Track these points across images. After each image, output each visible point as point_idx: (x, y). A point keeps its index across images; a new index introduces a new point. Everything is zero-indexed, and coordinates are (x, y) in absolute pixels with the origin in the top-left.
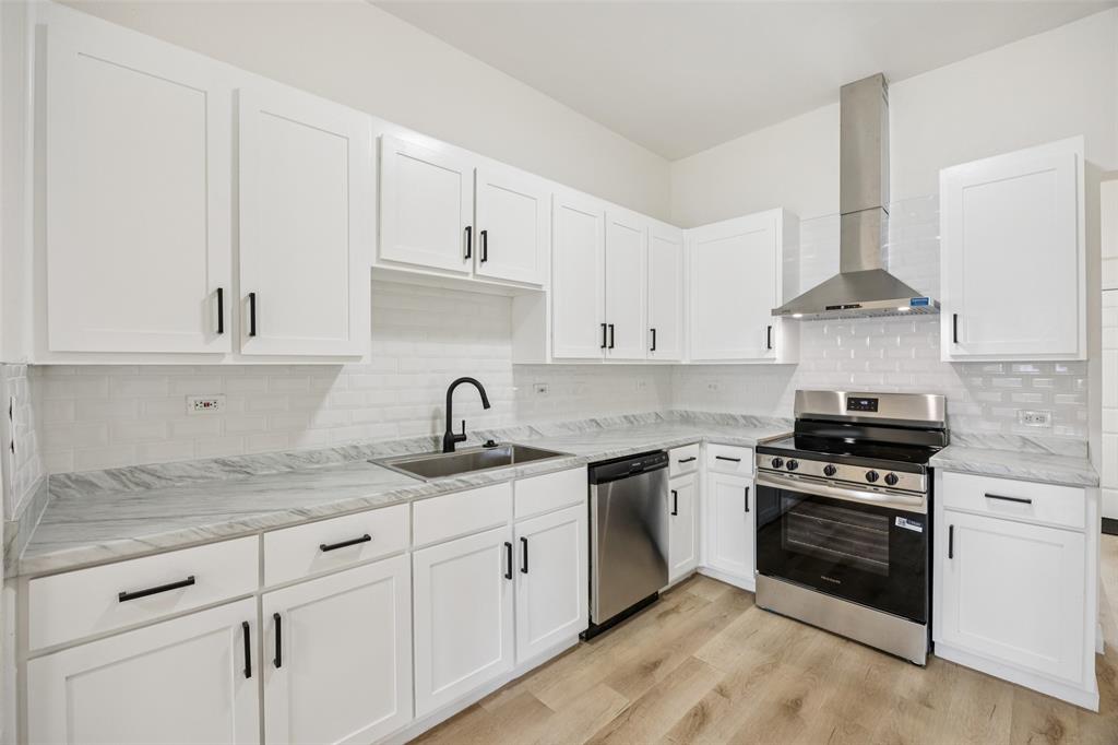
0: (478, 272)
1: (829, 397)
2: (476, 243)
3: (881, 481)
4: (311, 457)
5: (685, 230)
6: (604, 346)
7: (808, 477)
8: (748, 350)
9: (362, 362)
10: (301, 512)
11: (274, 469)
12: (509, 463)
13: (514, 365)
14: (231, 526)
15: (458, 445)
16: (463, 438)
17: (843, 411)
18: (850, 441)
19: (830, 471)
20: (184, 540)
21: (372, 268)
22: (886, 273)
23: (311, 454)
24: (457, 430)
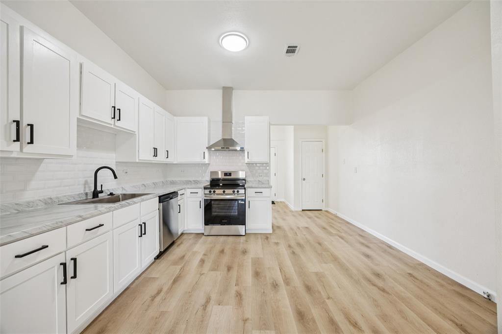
0: (116, 124)
1: (216, 173)
2: (116, 113)
3: (236, 192)
4: (28, 204)
5: (175, 117)
6: (155, 156)
7: (219, 194)
8: (198, 159)
9: (73, 158)
10: (80, 216)
11: (8, 212)
12: (120, 201)
13: (116, 162)
14: (57, 223)
15: (100, 195)
16: (102, 192)
17: (220, 176)
18: (221, 185)
19: (224, 192)
20: (41, 230)
21: (78, 118)
22: (232, 139)
23: (28, 203)
24: (99, 189)
